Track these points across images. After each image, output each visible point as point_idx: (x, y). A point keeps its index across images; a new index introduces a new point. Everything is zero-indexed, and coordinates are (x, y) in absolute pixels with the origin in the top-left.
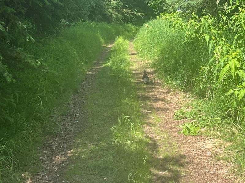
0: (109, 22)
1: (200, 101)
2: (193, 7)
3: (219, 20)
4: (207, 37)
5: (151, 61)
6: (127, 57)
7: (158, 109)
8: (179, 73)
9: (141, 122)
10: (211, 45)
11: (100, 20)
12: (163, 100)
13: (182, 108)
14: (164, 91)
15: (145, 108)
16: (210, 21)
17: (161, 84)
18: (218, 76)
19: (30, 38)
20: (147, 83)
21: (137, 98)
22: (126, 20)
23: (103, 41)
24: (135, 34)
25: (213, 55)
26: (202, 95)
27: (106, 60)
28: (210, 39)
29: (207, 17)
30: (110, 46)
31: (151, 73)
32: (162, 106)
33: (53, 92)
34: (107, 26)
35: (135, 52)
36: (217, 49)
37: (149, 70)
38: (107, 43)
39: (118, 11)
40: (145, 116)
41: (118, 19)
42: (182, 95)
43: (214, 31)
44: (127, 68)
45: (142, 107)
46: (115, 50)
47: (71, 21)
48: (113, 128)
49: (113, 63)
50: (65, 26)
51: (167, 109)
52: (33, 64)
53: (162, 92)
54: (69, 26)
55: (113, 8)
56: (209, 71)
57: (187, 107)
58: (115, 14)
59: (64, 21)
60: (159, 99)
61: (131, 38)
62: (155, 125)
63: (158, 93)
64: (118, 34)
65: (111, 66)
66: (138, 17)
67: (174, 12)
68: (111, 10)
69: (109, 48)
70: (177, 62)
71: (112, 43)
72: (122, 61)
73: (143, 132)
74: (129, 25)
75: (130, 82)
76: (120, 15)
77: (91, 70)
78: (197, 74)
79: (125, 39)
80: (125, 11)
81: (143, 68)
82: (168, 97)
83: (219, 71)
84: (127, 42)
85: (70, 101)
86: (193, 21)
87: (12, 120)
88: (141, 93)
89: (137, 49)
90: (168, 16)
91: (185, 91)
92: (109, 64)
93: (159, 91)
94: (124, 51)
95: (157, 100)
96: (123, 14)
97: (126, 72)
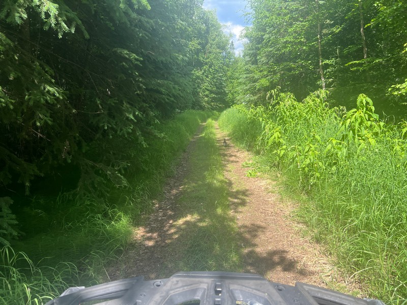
0: (203, 110)
1: (257, 156)
2: (252, 101)
3: (267, 108)
4: (261, 119)
5: (228, 133)
6: (214, 131)
7: (232, 162)
8: (244, 140)
9: (222, 169)
10: (263, 124)
11: (198, 109)
12: (235, 156)
13: (247, 161)
14: (236, 150)
15: (224, 161)
16: (262, 109)
17: (234, 147)
18: (268, 142)
19: (157, 121)
20: (226, 146)
21: (220, 155)
22: (213, 109)
23: (200, 121)
24: (218, 117)
25: (264, 129)
26: (258, 153)
27: (202, 132)
28: (263, 120)
29: (260, 107)
30: (204, 124)
31: (228, 140)
32: (235, 160)
33: (171, 152)
34: (202, 113)
35: (218, 127)
36: (267, 126)
37: (226, 138)
38: (202, 122)
39: (208, 103)
40: (225, 166)
41: (208, 108)
42: (246, 153)
43: (264, 115)
44: (214, 137)
45: (222, 160)
46: (206, 127)
47: (181, 110)
48: (206, 173)
49: (206, 134)
50: (178, 113)
51: (238, 161)
52: (159, 136)
53: (234, 151)
54: (180, 112)
55: (205, 102)
56: (262, 139)
57: (249, 160)
58: (207, 105)
59: (177, 110)
60: (233, 156)
61: (216, 119)
62: (230, 171)
63: (232, 152)
64: (209, 117)
65: (205, 136)
66: (220, 107)
67: (241, 104)
68: (204, 103)
69: (203, 125)
70: (243, 133)
71: (205, 122)
72: (211, 133)
73: (223, 175)
74: (215, 112)
75: (216, 145)
76: (209, 106)
77: (193, 138)
78: (255, 141)
79: (212, 120)
80: (212, 104)
81: (223, 137)
82: (238, 154)
83: (268, 139)
84: (214, 121)
85: (181, 157)
86: (252, 110)
87: (147, 169)
88: (222, 152)
89: (219, 125)
90: (237, 107)
91: (248, 151)
92: (204, 135)
93: (233, 151)
94: (212, 127)
95: (231, 156)
96: (211, 105)
97: (213, 139)
